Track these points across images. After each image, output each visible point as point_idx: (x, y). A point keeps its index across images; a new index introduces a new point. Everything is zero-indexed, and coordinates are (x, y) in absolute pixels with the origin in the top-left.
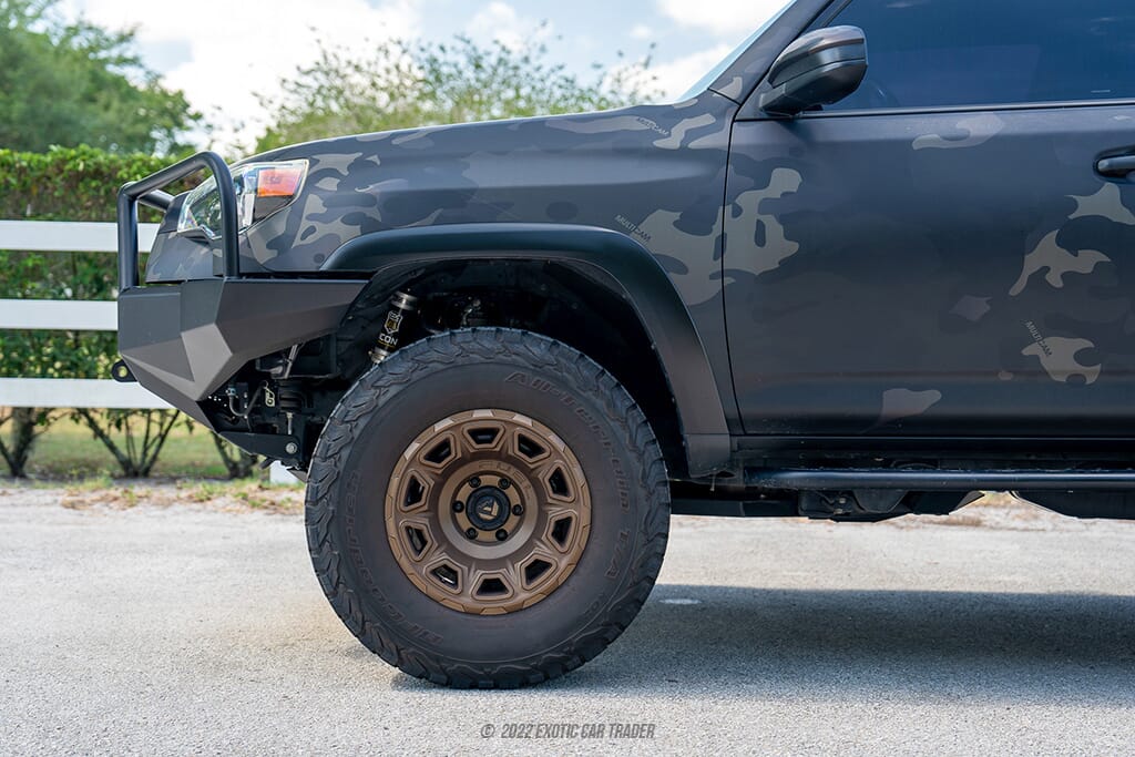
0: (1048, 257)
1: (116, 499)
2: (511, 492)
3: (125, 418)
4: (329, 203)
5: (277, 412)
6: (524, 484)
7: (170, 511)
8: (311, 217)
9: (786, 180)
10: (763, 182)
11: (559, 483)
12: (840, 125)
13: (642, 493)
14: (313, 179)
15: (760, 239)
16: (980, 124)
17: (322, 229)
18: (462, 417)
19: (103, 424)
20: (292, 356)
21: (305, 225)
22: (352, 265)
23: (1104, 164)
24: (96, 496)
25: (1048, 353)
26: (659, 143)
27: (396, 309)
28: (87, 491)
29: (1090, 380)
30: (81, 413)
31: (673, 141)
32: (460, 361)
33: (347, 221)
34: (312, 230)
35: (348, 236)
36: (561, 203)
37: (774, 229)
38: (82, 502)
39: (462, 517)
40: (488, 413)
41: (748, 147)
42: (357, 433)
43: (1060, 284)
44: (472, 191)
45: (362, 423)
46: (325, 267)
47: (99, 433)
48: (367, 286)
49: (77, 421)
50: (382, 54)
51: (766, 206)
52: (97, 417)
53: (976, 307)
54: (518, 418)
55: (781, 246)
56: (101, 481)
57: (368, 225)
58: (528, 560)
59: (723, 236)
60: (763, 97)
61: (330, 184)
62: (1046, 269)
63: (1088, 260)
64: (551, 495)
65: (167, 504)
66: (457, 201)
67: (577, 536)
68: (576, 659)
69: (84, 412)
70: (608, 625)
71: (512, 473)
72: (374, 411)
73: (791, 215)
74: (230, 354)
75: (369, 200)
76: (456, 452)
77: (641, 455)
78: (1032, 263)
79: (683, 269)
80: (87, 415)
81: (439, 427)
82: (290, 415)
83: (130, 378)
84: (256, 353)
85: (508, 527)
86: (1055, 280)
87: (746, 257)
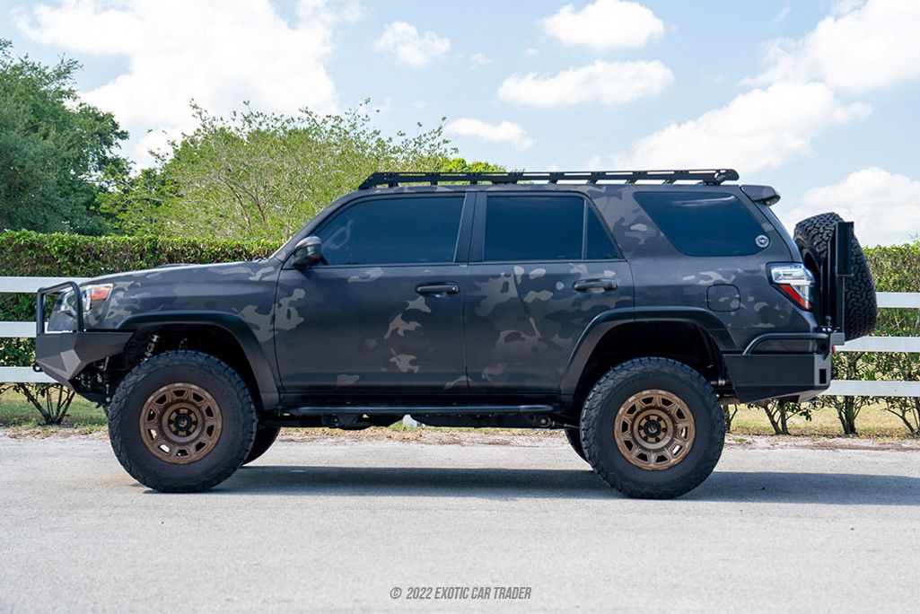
0: (399, 325)
1: (39, 433)
2: (192, 416)
3: (47, 389)
4: (119, 302)
5: (103, 385)
6: (197, 412)
7: (68, 439)
8: (113, 307)
9: (299, 294)
10: (290, 295)
11: (209, 412)
12: (320, 270)
13: (241, 415)
14: (114, 292)
15: (289, 316)
16: (375, 272)
17: (117, 312)
18: (171, 386)
19: (33, 392)
20: (107, 361)
21: (110, 311)
22: (127, 327)
23: (419, 289)
24: (28, 432)
25: (399, 360)
26: (251, 278)
27: (152, 342)
28: (23, 429)
29: (416, 371)
30: (20, 386)
31: (256, 278)
32: (170, 364)
33: (127, 309)
34: (112, 313)
35: (128, 315)
36: (210, 302)
37: (294, 312)
38: (20, 435)
39: (172, 426)
40: (181, 385)
41: (286, 280)
42: (128, 392)
43: (402, 334)
44: (176, 298)
45: (131, 389)
46: (117, 327)
47: (31, 398)
48: (133, 336)
49: (18, 391)
50: (247, 123)
51: (291, 303)
52: (30, 388)
53: (372, 343)
54: (193, 386)
55: (297, 319)
56: (31, 424)
57: (134, 311)
58: (197, 443)
59: (274, 316)
60: (293, 260)
61: (120, 295)
62: (397, 329)
63: (413, 326)
64: (207, 417)
65: (68, 435)
66: (169, 301)
67: (216, 433)
68: (215, 481)
69: (22, 385)
70: (228, 467)
71: (192, 408)
72: (136, 384)
73: (301, 308)
74: (80, 361)
75: (135, 301)
76: (169, 400)
77: (241, 401)
78: (392, 327)
79: (258, 328)
80: (24, 388)
81: (161, 390)
82: (107, 386)
83: (40, 370)
84: (94, 360)
85: (191, 430)
86: (401, 333)
87: (283, 323)
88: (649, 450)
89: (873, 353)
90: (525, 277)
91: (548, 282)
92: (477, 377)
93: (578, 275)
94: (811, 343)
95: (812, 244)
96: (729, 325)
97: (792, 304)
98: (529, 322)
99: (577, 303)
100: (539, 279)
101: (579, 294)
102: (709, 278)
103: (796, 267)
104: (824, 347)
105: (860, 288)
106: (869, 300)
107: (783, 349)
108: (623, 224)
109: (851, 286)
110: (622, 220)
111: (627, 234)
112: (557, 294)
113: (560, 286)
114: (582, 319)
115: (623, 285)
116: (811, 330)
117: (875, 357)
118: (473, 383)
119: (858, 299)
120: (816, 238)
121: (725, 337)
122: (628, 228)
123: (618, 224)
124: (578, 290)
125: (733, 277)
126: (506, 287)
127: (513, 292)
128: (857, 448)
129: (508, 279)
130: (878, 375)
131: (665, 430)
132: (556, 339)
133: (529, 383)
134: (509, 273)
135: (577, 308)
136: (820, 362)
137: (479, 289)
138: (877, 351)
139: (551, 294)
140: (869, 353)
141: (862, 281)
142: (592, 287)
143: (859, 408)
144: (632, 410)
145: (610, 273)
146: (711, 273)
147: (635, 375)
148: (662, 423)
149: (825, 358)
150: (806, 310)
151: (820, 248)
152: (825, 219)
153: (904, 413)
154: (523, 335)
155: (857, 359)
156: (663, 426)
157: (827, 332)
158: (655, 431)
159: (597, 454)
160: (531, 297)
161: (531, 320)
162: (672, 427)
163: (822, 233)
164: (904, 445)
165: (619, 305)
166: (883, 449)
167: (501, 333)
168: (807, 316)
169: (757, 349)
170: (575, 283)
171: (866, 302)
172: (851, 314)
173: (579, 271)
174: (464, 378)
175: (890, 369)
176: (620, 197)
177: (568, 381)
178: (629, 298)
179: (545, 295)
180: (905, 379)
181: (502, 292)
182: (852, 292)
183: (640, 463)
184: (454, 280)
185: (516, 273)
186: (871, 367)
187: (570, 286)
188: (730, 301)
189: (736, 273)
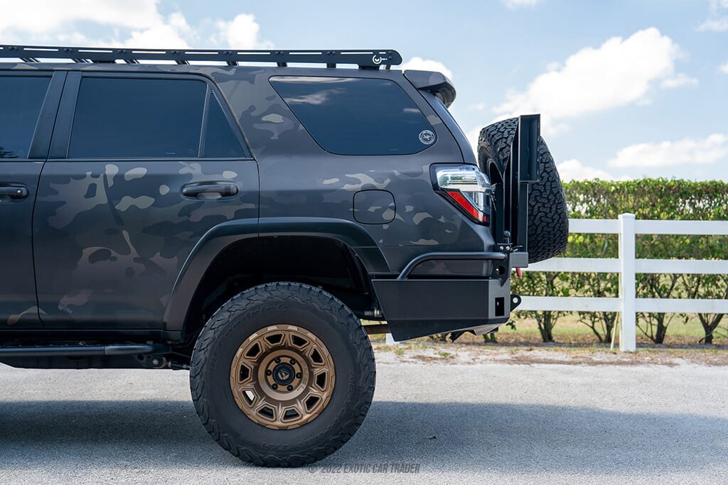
88: (277, 402)
89: (568, 273)
90: (119, 178)
91: (148, 185)
92: (52, 306)
93: (190, 176)
94: (485, 266)
95: (495, 151)
96: (381, 241)
97: (460, 215)
98: (123, 236)
99: (186, 211)
100: (137, 181)
101: (188, 201)
102: (358, 181)
103: (468, 169)
104: (502, 270)
105: (549, 200)
106: (559, 215)
107: (448, 273)
108: (253, 114)
109: (538, 198)
110: (252, 108)
111: (256, 126)
112: (160, 201)
113: (164, 190)
114: (190, 233)
115: (246, 189)
116: (485, 248)
117: (569, 276)
118: (45, 315)
119: (546, 214)
120: (499, 143)
121: (376, 257)
122: (258, 119)
123: (246, 115)
124: (187, 194)
125: (388, 181)
126: (92, 191)
127: (101, 197)
128: (551, 362)
129: (95, 181)
130: (572, 291)
131: (300, 376)
132: (157, 258)
133: (121, 316)
134: (96, 173)
135: (186, 218)
136: (495, 289)
137: (57, 193)
138: (572, 271)
139: (152, 200)
140: (565, 273)
141: (552, 192)
142: (204, 191)
143: (556, 319)
144: (254, 350)
145: (229, 175)
146: (359, 176)
147: (258, 306)
148: (296, 366)
149: (502, 284)
150: (480, 223)
151: (503, 155)
152: (510, 123)
153: (593, 323)
154: (114, 254)
155: (554, 278)
156: (297, 370)
157: (504, 251)
158: (286, 377)
159: (206, 409)
160: (125, 204)
161: (125, 233)
162: (307, 372)
163: (506, 138)
164: (595, 359)
165: (239, 214)
166: (576, 364)
167: (84, 251)
168: (481, 231)
169: (415, 273)
170: (183, 187)
171: (556, 217)
172: (539, 230)
173: (192, 171)
174: (34, 310)
175: (582, 285)
176: (252, 82)
177: (173, 313)
178: (252, 206)
179: (145, 202)
180: (595, 295)
181: (87, 196)
182: (540, 205)
183: (264, 420)
184: (21, 181)
185: (107, 172)
186: (566, 285)
187: (178, 190)
188: (383, 210)
189: (392, 176)
